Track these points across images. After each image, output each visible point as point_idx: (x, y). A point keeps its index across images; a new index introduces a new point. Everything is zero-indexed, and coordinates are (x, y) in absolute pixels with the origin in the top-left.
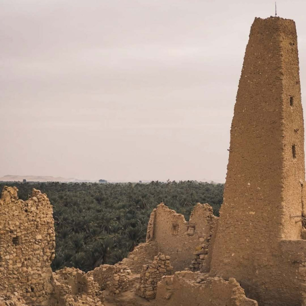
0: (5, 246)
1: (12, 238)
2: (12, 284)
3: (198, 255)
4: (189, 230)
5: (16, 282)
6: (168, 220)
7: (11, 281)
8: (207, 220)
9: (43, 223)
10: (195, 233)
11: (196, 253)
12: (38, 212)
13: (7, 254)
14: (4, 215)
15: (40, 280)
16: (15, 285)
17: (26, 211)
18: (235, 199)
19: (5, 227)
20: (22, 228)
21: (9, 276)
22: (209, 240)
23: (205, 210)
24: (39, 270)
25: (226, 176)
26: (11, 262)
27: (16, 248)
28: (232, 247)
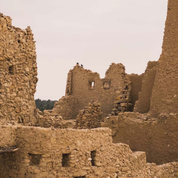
0: (4, 73)
1: (9, 66)
2: (10, 112)
3: (119, 103)
4: (105, 85)
5: (13, 110)
6: (84, 78)
7: (9, 110)
8: (122, 76)
9: (30, 57)
10: (112, 87)
11: (118, 101)
12: (27, 45)
13: (6, 81)
14: (2, 42)
15: (28, 111)
16: (12, 113)
17: (19, 41)
18: (175, 49)
19: (4, 54)
20: (16, 57)
21: (7, 104)
22: (124, 92)
23: (120, 68)
24: (27, 102)
25: (164, 30)
26: (8, 90)
27: (12, 77)
28: (173, 90)
